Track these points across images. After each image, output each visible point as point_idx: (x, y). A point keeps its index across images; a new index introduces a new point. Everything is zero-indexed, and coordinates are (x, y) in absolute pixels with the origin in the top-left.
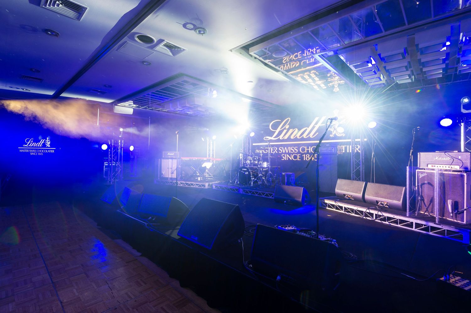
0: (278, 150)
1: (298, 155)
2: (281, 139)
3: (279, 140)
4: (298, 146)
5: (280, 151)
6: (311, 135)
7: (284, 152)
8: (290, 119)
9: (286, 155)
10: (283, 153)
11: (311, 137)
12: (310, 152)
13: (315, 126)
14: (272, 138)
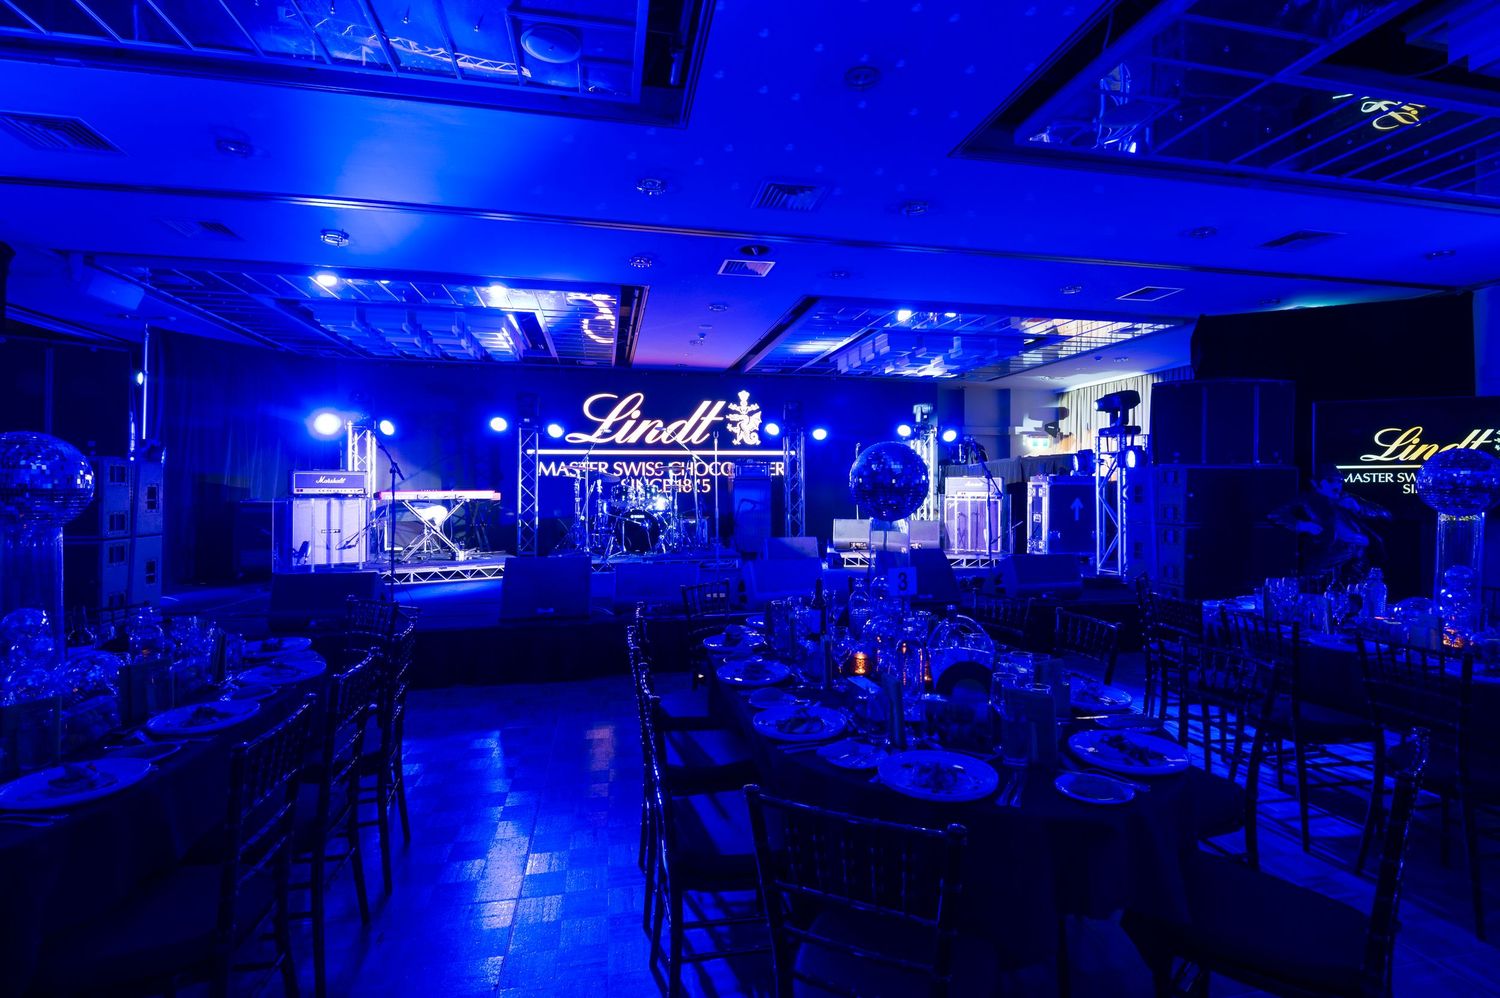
0: (611, 470)
1: (665, 480)
2: (619, 441)
3: (613, 445)
4: (666, 459)
5: (618, 472)
6: (694, 439)
7: (628, 473)
8: (642, 396)
9: (633, 481)
10: (624, 476)
11: (694, 442)
12: (692, 474)
13: (702, 418)
14: (593, 438)
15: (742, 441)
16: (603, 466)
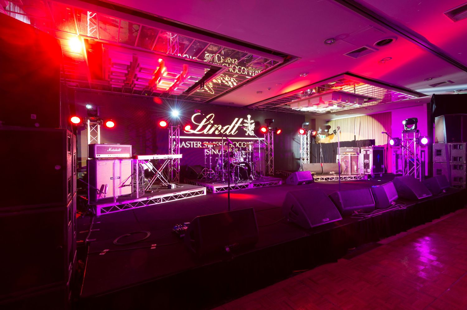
0: (202, 145)
2: (205, 133)
3: (203, 135)
4: (222, 141)
8: (214, 115)
10: (207, 148)
13: (235, 125)
14: (195, 132)
15: (248, 134)
16: (199, 143)
